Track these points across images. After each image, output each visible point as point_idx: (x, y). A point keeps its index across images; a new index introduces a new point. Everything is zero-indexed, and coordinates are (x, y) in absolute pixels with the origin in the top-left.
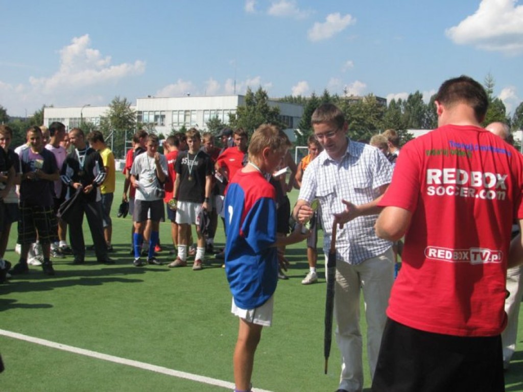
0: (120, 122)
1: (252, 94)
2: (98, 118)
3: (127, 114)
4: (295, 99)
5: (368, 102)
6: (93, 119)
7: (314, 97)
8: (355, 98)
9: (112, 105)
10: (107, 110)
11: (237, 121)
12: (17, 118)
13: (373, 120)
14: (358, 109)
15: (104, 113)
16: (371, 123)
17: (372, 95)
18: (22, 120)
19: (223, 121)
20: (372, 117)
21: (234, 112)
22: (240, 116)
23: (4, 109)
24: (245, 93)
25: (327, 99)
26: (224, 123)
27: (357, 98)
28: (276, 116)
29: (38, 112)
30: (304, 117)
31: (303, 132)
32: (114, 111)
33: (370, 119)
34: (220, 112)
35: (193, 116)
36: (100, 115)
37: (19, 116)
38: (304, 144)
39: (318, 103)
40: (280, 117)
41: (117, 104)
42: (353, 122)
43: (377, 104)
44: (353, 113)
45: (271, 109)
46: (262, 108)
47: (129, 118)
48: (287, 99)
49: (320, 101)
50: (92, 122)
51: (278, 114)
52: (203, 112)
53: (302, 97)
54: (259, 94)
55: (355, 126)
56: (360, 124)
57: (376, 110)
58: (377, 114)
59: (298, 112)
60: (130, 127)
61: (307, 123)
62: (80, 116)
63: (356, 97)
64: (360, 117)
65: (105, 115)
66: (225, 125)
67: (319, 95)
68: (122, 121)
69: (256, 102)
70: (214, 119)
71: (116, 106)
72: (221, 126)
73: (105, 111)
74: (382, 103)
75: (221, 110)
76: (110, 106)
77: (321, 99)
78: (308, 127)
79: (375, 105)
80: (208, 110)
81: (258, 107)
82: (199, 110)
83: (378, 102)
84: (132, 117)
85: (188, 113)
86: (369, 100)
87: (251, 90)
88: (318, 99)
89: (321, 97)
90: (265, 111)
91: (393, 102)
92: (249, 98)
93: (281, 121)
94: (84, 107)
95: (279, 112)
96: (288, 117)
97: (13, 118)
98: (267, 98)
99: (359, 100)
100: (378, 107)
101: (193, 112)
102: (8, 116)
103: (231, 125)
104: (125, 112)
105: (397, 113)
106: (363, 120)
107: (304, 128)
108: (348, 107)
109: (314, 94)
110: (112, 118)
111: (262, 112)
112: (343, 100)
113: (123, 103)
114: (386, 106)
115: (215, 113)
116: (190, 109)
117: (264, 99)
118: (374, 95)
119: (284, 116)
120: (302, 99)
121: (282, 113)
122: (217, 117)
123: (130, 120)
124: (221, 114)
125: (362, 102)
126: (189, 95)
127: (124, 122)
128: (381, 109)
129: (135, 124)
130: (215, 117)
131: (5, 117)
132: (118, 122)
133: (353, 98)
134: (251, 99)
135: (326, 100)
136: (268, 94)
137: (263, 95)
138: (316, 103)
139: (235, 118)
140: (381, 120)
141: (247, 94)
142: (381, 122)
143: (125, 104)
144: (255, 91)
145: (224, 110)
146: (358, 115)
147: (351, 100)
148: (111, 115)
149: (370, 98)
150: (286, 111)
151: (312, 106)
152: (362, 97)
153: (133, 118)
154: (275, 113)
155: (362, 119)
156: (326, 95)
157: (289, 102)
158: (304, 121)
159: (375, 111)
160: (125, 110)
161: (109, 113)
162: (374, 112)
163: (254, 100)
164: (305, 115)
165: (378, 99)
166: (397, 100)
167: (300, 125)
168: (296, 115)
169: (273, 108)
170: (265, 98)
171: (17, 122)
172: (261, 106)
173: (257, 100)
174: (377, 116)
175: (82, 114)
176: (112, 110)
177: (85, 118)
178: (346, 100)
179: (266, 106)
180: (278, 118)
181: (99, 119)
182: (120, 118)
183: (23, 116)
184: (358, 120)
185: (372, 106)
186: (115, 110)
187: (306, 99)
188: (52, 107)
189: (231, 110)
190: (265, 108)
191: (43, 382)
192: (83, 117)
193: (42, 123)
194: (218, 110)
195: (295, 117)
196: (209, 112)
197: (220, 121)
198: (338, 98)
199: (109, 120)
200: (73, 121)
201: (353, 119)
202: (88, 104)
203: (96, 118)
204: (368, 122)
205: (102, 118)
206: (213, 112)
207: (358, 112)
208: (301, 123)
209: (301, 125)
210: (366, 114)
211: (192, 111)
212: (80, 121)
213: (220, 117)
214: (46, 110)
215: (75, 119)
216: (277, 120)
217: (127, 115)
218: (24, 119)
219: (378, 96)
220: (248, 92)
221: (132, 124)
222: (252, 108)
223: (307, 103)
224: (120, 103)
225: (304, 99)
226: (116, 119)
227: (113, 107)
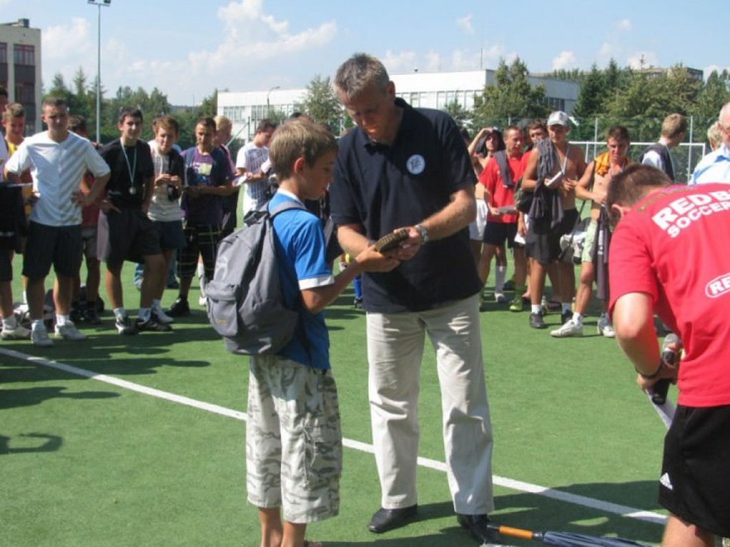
0: (322, 111)
1: (506, 68)
2: (291, 104)
3: (331, 98)
4: (569, 73)
5: (675, 76)
6: (284, 107)
7: (594, 70)
8: (657, 71)
9: (311, 86)
10: (304, 93)
11: (484, 106)
12: (181, 107)
13: (681, 101)
14: (659, 86)
15: (299, 97)
16: (679, 105)
17: (681, 65)
18: (188, 110)
19: (465, 106)
20: (680, 98)
21: (480, 94)
22: (488, 99)
23: (164, 94)
24: (495, 67)
25: (614, 72)
26: (467, 109)
27: (659, 71)
28: (540, 99)
29: (208, 99)
30: (580, 99)
31: (580, 121)
32: (313, 95)
33: (678, 101)
34: (460, 94)
35: (422, 100)
36: (294, 102)
37: (184, 105)
38: (580, 138)
39: (601, 79)
40: (546, 100)
41: (318, 85)
42: (653, 105)
43: (688, 79)
44: (652, 92)
45: (533, 89)
46: (521, 86)
47: (334, 104)
48: (558, 74)
49: (603, 76)
50: (283, 111)
51: (543, 95)
52: (436, 95)
53: (580, 71)
54: (515, 67)
55: (656, 111)
56: (663, 109)
57: (688, 87)
58: (688, 93)
59: (573, 93)
60: (335, 116)
61: (584, 108)
62: (266, 103)
63: (656, 69)
64: (664, 97)
65: (301, 101)
66: (467, 113)
67: (603, 67)
68: (324, 109)
69: (512, 80)
70: (452, 105)
71: (315, 87)
72: (462, 113)
73: (301, 95)
74: (696, 76)
75: (462, 91)
76: (308, 87)
77: (605, 74)
78: (586, 113)
79: (686, 80)
80: (443, 92)
81: (514, 86)
82: (431, 92)
83: (690, 76)
84: (338, 102)
85: (415, 96)
86: (677, 73)
87: (504, 62)
88: (601, 74)
89: (606, 71)
90: (525, 90)
91: (714, 75)
92: (501, 74)
93: (547, 107)
94: (272, 89)
95: (544, 93)
96: (557, 99)
97: (177, 107)
98: (528, 73)
99: (661, 75)
100: (690, 83)
101: (422, 95)
102: (170, 105)
103: (475, 111)
104: (328, 96)
105: (719, 91)
106: (668, 102)
107: (580, 115)
108: (646, 84)
109: (594, 66)
110: (310, 105)
111: (521, 94)
112: (638, 73)
113: (325, 85)
114: (701, 81)
115: (452, 96)
116: (419, 91)
117: (523, 76)
118: (684, 66)
119: (552, 99)
120: (579, 74)
121: (548, 94)
122: (456, 101)
123: (335, 108)
124: (461, 96)
125: (666, 77)
126: (416, 70)
127: (327, 110)
128: (695, 86)
129: (342, 112)
130: (454, 101)
131: (165, 106)
132: (319, 111)
133: (653, 71)
134: (506, 75)
135: (613, 74)
136: (528, 68)
137: (521, 68)
138: (599, 79)
139: (482, 103)
140: (694, 102)
141: (500, 69)
142: (694, 105)
143: (327, 86)
144: (509, 62)
145: (467, 91)
146: (661, 95)
147: (649, 73)
148: (309, 101)
149: (678, 70)
150: (554, 91)
151: (592, 83)
152: (667, 69)
153: (339, 105)
154: (539, 95)
155: (666, 101)
156: (613, 67)
157: (558, 78)
158: (580, 105)
159: (685, 88)
160: (328, 94)
161: (307, 97)
162: (683, 91)
163: (509, 76)
164: (581, 97)
165: (691, 71)
166: (720, 73)
167: (574, 112)
168: (569, 98)
169: (536, 86)
170: (525, 74)
171: (181, 113)
172: (519, 84)
173: (514, 77)
174: (689, 97)
175: (268, 100)
176: (311, 94)
177: (273, 106)
178: (642, 74)
179: (525, 84)
180: (543, 101)
181: (292, 106)
182: (321, 105)
183: (190, 104)
184: (660, 102)
185: (681, 82)
186: (314, 93)
187: (585, 74)
188: (226, 91)
189: (476, 91)
190: (524, 87)
191: (214, 461)
192: (271, 103)
193: (215, 114)
194: (457, 91)
195: (568, 100)
196: (444, 94)
197: (460, 106)
198: (631, 71)
199: (306, 106)
200: (257, 110)
201: (653, 100)
202: (277, 86)
203: (288, 105)
204: (674, 105)
205: (297, 105)
206: (450, 94)
207: (661, 90)
208: (577, 108)
209: (576, 111)
210: (671, 93)
211: (421, 93)
212: (266, 109)
213: (460, 102)
214: (219, 96)
215: (260, 106)
216: (542, 104)
217: (331, 100)
218: (191, 108)
219: (691, 67)
220: (500, 64)
221: (338, 113)
222: (506, 87)
223: (586, 78)
224: (321, 84)
225: (582, 73)
226: (316, 107)
227: (312, 89)
